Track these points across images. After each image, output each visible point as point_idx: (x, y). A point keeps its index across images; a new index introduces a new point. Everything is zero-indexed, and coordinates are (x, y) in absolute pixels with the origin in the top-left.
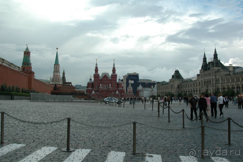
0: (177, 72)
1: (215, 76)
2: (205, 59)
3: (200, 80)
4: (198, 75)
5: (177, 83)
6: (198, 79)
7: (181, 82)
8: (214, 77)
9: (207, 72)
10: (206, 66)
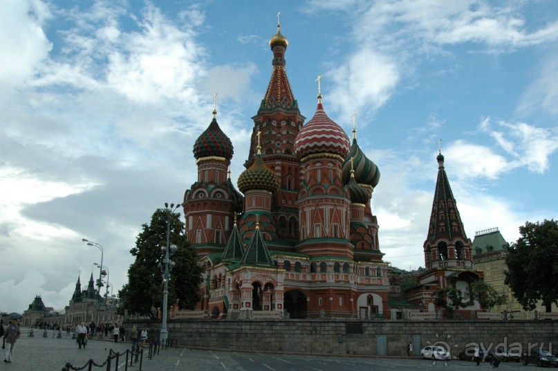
0: (38, 300)
1: (87, 310)
2: (78, 286)
3: (68, 315)
4: (67, 308)
5: (36, 318)
6: (67, 313)
7: (43, 315)
8: (86, 313)
9: (77, 305)
10: (78, 296)
